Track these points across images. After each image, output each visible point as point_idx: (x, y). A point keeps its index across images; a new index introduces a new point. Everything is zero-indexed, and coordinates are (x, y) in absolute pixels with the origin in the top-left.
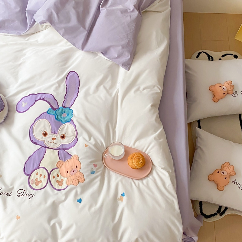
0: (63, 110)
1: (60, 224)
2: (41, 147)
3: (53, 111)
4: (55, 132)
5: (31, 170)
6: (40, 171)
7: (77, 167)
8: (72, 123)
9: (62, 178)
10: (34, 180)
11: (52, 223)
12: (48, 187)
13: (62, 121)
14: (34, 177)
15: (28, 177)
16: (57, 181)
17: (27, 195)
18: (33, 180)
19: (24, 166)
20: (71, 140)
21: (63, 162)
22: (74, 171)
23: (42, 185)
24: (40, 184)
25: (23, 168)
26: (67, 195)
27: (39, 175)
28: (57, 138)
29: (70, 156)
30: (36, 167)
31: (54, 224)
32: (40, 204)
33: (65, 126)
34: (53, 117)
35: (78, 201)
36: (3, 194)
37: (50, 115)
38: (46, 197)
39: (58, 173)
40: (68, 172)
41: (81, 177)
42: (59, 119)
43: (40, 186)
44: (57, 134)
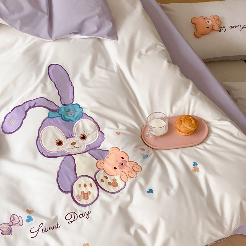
0: (67, 109)
1: (143, 228)
2: (64, 157)
3: (55, 113)
4: (71, 136)
5: (69, 184)
6: (81, 181)
7: (123, 158)
8: (86, 116)
9: (113, 177)
10: (80, 194)
11: (132, 231)
12: (103, 194)
13: (72, 121)
14: (78, 191)
16: (110, 184)
17: (81, 216)
18: (78, 195)
19: (57, 184)
20: (95, 137)
21: (103, 161)
22: (122, 164)
23: (93, 196)
24: (90, 196)
26: (130, 192)
27: (82, 186)
28: (77, 141)
29: (107, 152)
31: (136, 232)
32: (105, 217)
33: (79, 125)
34: (59, 120)
35: (148, 192)
36: (49, 230)
37: (54, 119)
38: (106, 207)
39: (104, 174)
41: (135, 166)
42: (67, 120)
43: (91, 199)
44: (74, 137)
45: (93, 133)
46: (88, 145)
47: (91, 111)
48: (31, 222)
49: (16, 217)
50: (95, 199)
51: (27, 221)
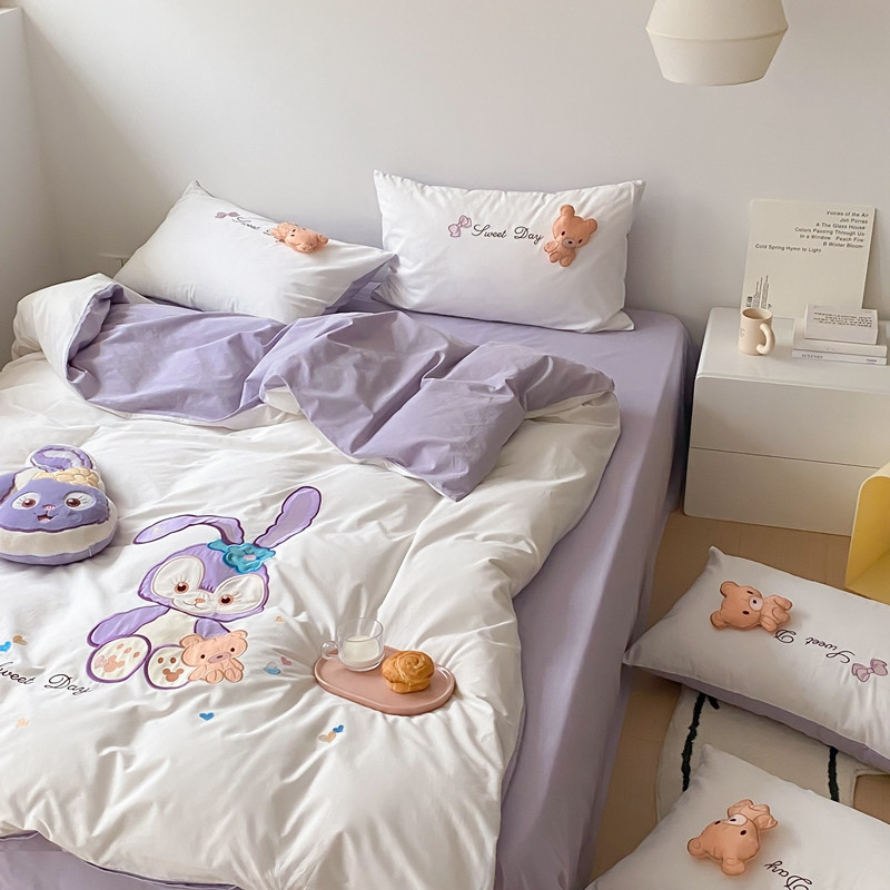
0: (251, 550)
1: (128, 760)
2: (158, 605)
3: (225, 545)
4: (209, 588)
5: (110, 636)
6: (131, 642)
7: (233, 650)
8: (264, 571)
9: (183, 667)
10: (106, 658)
12: (138, 679)
13: (237, 568)
14: (109, 652)
15: (94, 649)
16: (166, 672)
18: (103, 657)
21: (201, 639)
22: (220, 657)
23: (122, 671)
24: (118, 670)
25: (90, 630)
26: (177, 702)
27: (124, 649)
28: (210, 600)
29: (226, 632)
30: (123, 632)
31: (113, 754)
32: (96, 705)
33: (240, 580)
34: (218, 556)
35: (203, 716)
37: (213, 551)
38: (118, 697)
39: (176, 655)
40: (203, 657)
41: (235, 670)
42: (229, 562)
43: (114, 675)
44: (213, 592)
45: (248, 602)
50: (121, 678)
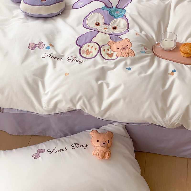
0: (117, 10)
2: (93, 31)
3: (107, 8)
4: (107, 24)
5: (83, 42)
6: (92, 44)
9: (113, 52)
10: (85, 50)
11: (100, 82)
12: (99, 57)
13: (114, 16)
14: (86, 48)
15: (80, 47)
17: (77, 61)
18: (84, 50)
20: (122, 31)
21: (114, 42)
22: (124, 48)
23: (92, 55)
24: (91, 54)
26: (116, 64)
27: (90, 47)
28: (109, 28)
29: (121, 39)
31: (102, 84)
33: (117, 21)
34: (107, 12)
36: (54, 58)
37: (105, 10)
38: (95, 64)
39: (109, 48)
40: (118, 48)
42: (112, 14)
43: (90, 56)
44: (109, 25)
46: (113, 33)
47: (130, 16)
48: (48, 50)
49: (42, 43)
50: (92, 57)
51: (46, 48)
